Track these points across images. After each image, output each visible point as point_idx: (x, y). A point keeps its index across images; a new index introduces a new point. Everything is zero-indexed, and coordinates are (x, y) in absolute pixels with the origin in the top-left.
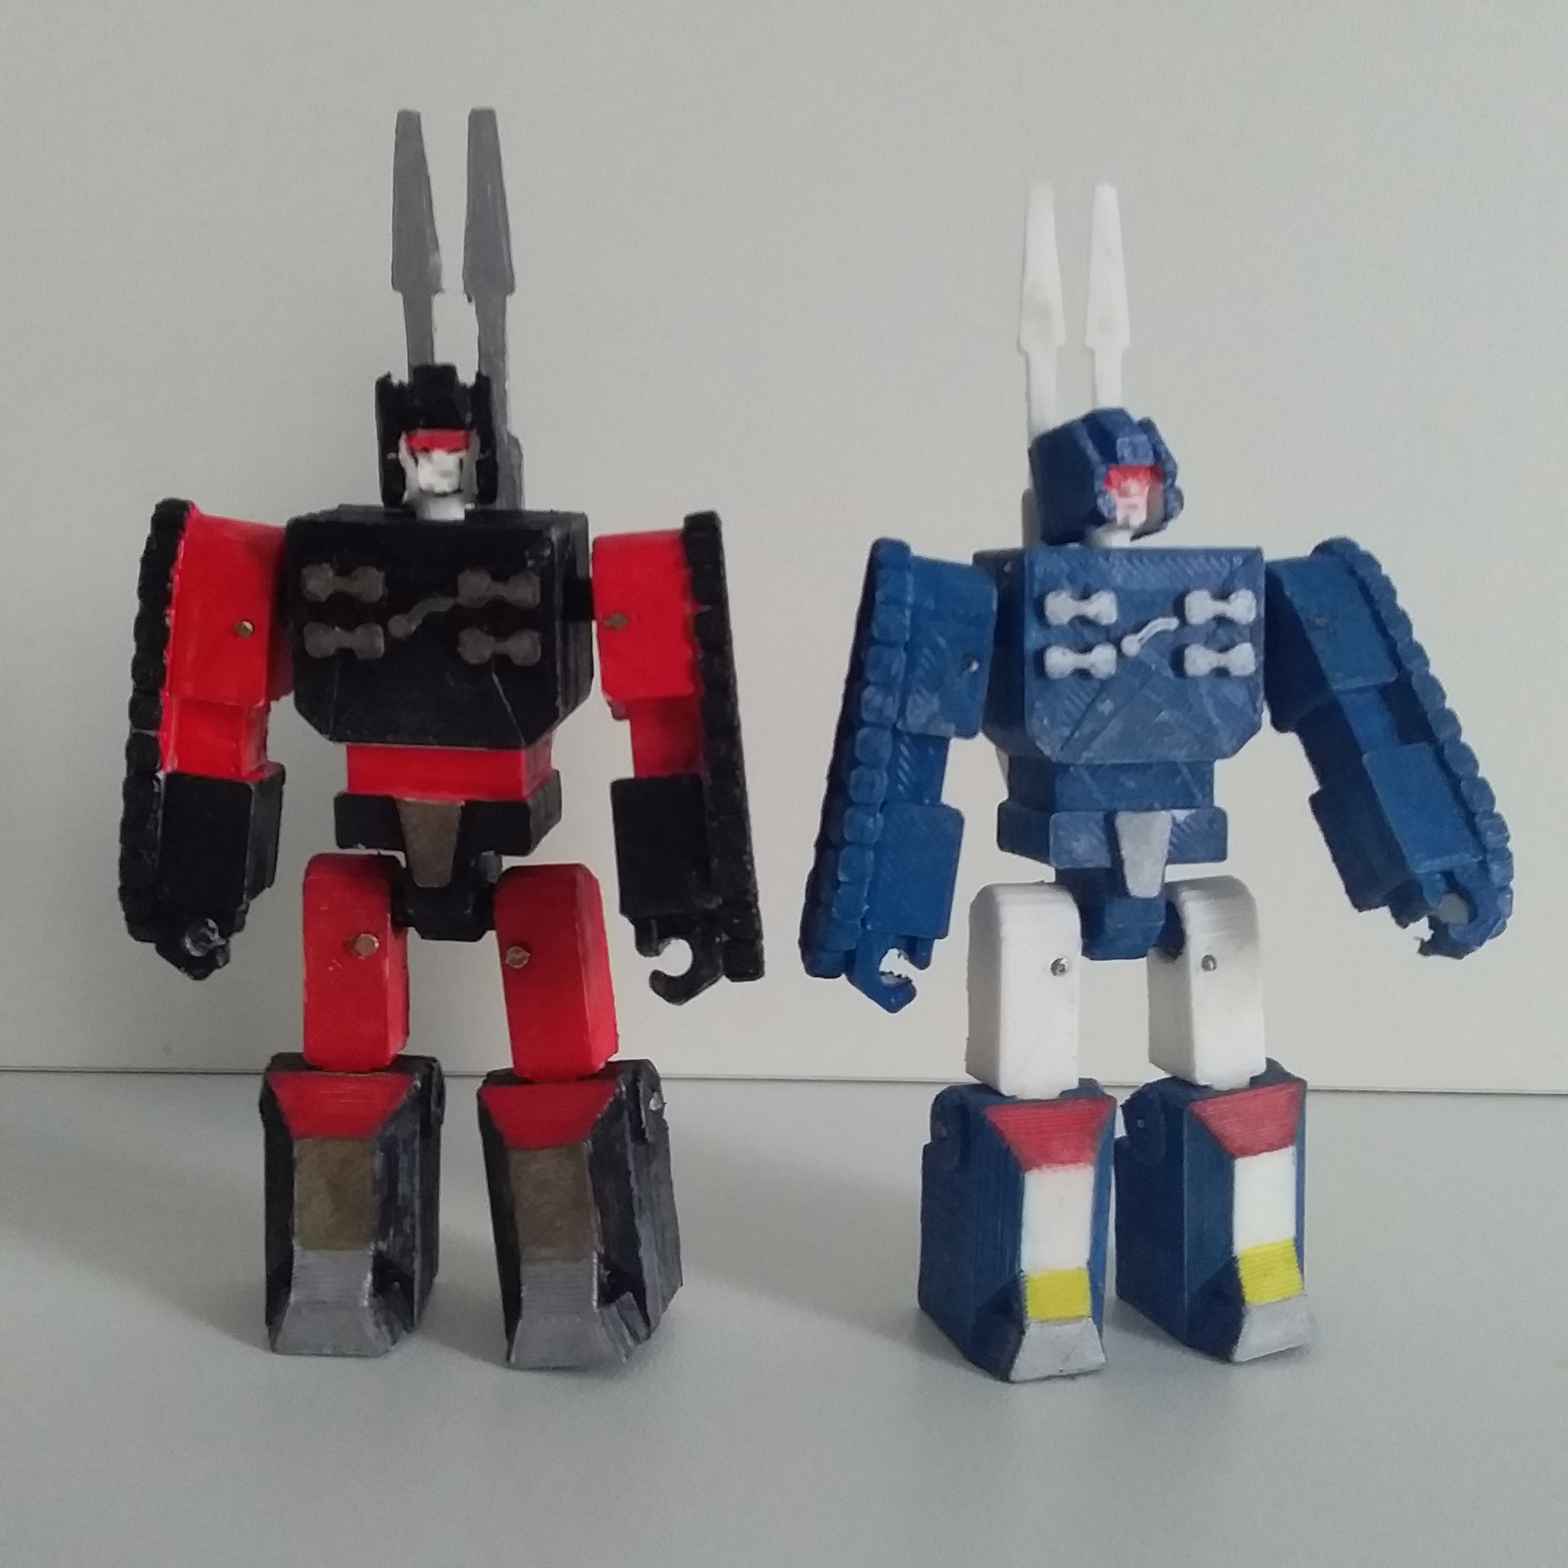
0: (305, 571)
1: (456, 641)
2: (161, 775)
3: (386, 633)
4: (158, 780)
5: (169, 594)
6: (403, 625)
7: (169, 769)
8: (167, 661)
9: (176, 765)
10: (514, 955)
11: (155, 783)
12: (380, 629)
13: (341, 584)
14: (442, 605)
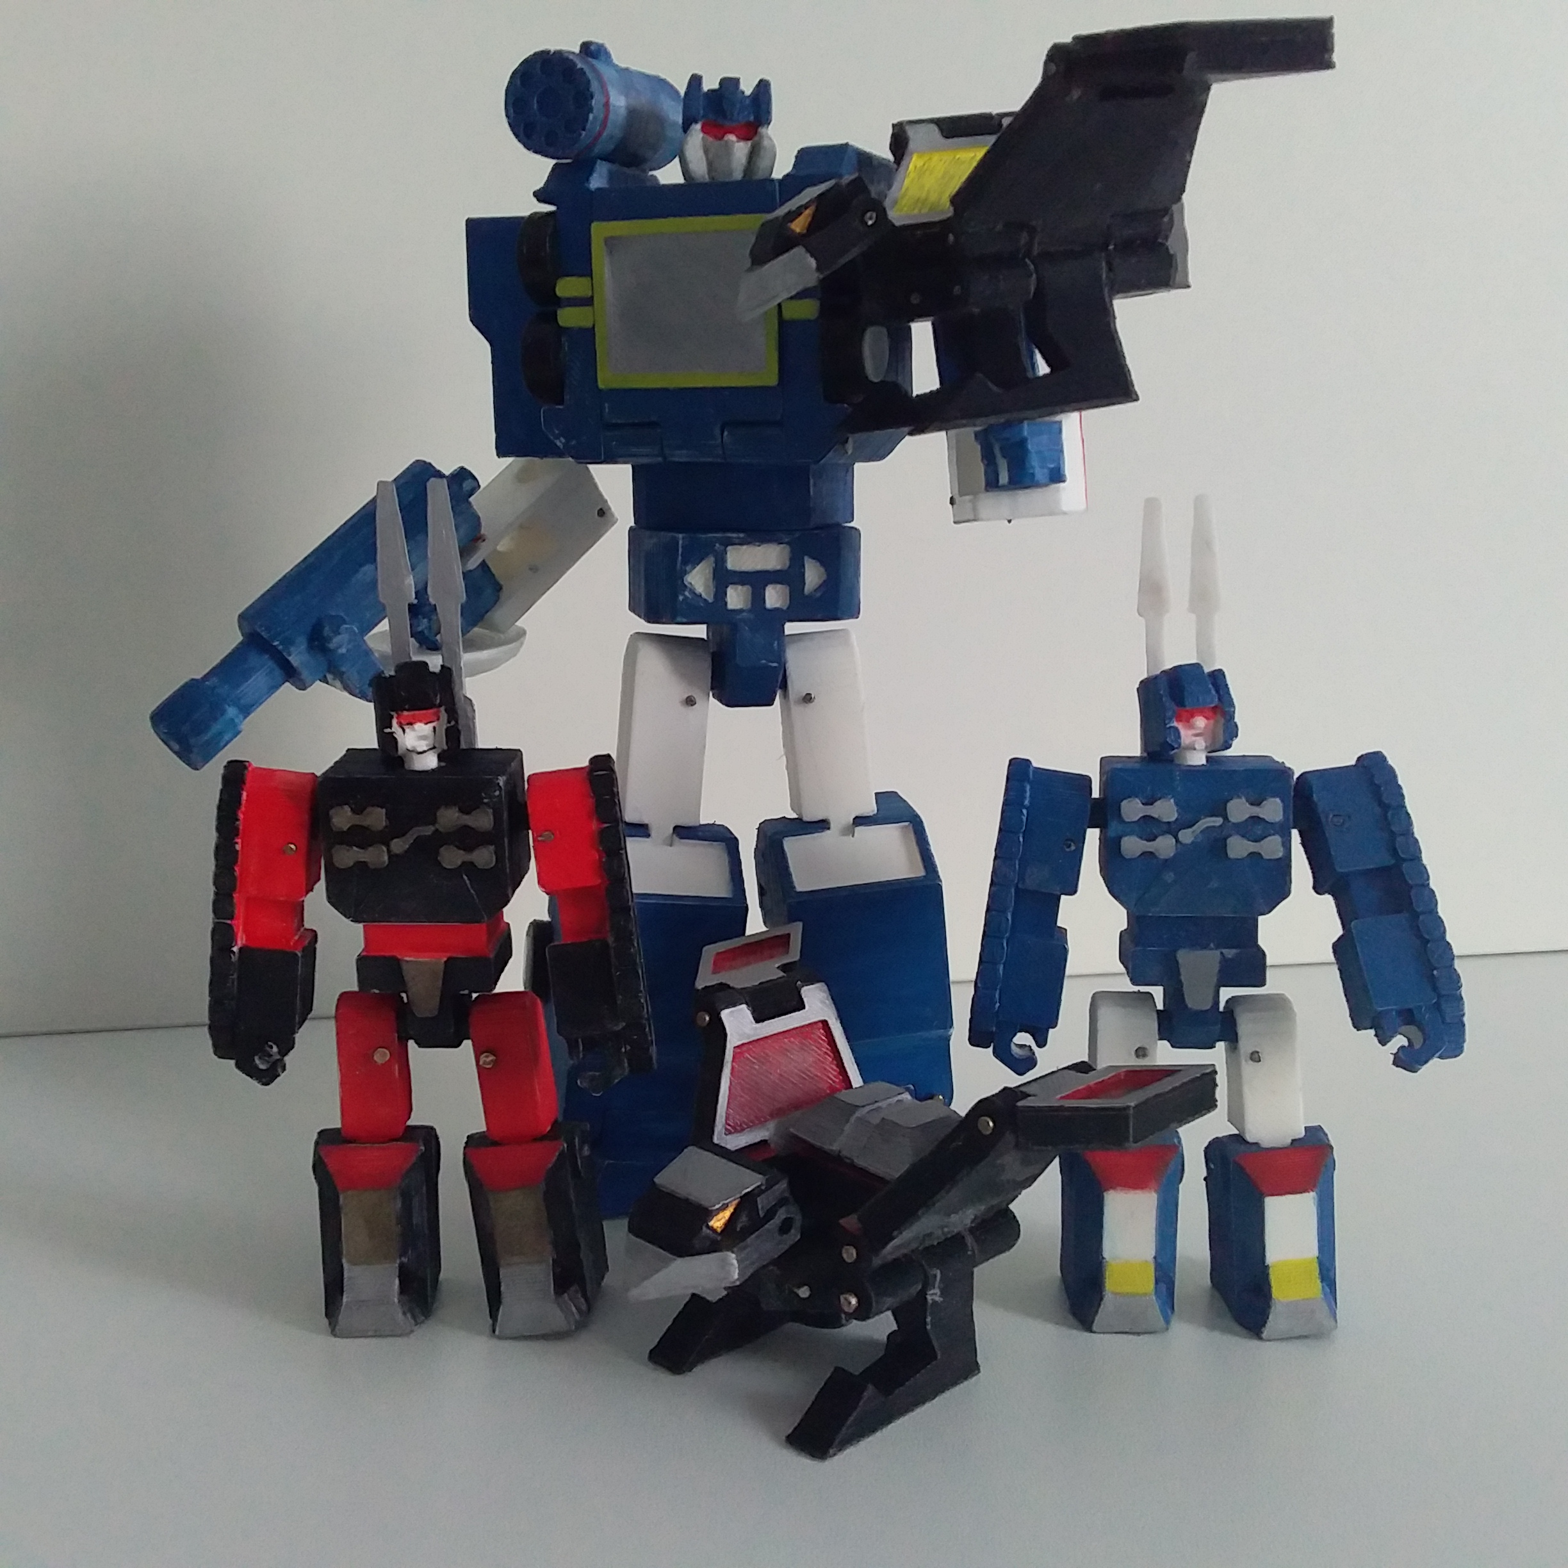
0: (332, 812)
1: (438, 853)
2: (235, 949)
3: (389, 851)
4: (234, 953)
5: (237, 829)
6: (399, 845)
7: (239, 943)
8: (237, 874)
9: (244, 942)
10: (485, 1059)
11: (232, 955)
12: (385, 849)
13: (357, 820)
14: (428, 830)
